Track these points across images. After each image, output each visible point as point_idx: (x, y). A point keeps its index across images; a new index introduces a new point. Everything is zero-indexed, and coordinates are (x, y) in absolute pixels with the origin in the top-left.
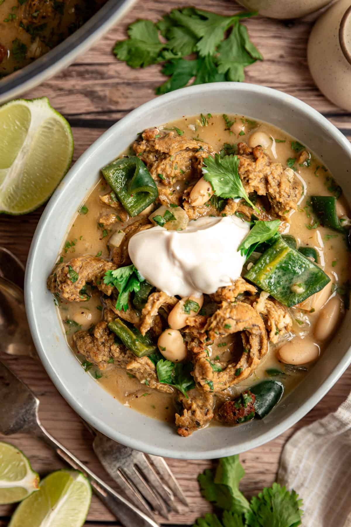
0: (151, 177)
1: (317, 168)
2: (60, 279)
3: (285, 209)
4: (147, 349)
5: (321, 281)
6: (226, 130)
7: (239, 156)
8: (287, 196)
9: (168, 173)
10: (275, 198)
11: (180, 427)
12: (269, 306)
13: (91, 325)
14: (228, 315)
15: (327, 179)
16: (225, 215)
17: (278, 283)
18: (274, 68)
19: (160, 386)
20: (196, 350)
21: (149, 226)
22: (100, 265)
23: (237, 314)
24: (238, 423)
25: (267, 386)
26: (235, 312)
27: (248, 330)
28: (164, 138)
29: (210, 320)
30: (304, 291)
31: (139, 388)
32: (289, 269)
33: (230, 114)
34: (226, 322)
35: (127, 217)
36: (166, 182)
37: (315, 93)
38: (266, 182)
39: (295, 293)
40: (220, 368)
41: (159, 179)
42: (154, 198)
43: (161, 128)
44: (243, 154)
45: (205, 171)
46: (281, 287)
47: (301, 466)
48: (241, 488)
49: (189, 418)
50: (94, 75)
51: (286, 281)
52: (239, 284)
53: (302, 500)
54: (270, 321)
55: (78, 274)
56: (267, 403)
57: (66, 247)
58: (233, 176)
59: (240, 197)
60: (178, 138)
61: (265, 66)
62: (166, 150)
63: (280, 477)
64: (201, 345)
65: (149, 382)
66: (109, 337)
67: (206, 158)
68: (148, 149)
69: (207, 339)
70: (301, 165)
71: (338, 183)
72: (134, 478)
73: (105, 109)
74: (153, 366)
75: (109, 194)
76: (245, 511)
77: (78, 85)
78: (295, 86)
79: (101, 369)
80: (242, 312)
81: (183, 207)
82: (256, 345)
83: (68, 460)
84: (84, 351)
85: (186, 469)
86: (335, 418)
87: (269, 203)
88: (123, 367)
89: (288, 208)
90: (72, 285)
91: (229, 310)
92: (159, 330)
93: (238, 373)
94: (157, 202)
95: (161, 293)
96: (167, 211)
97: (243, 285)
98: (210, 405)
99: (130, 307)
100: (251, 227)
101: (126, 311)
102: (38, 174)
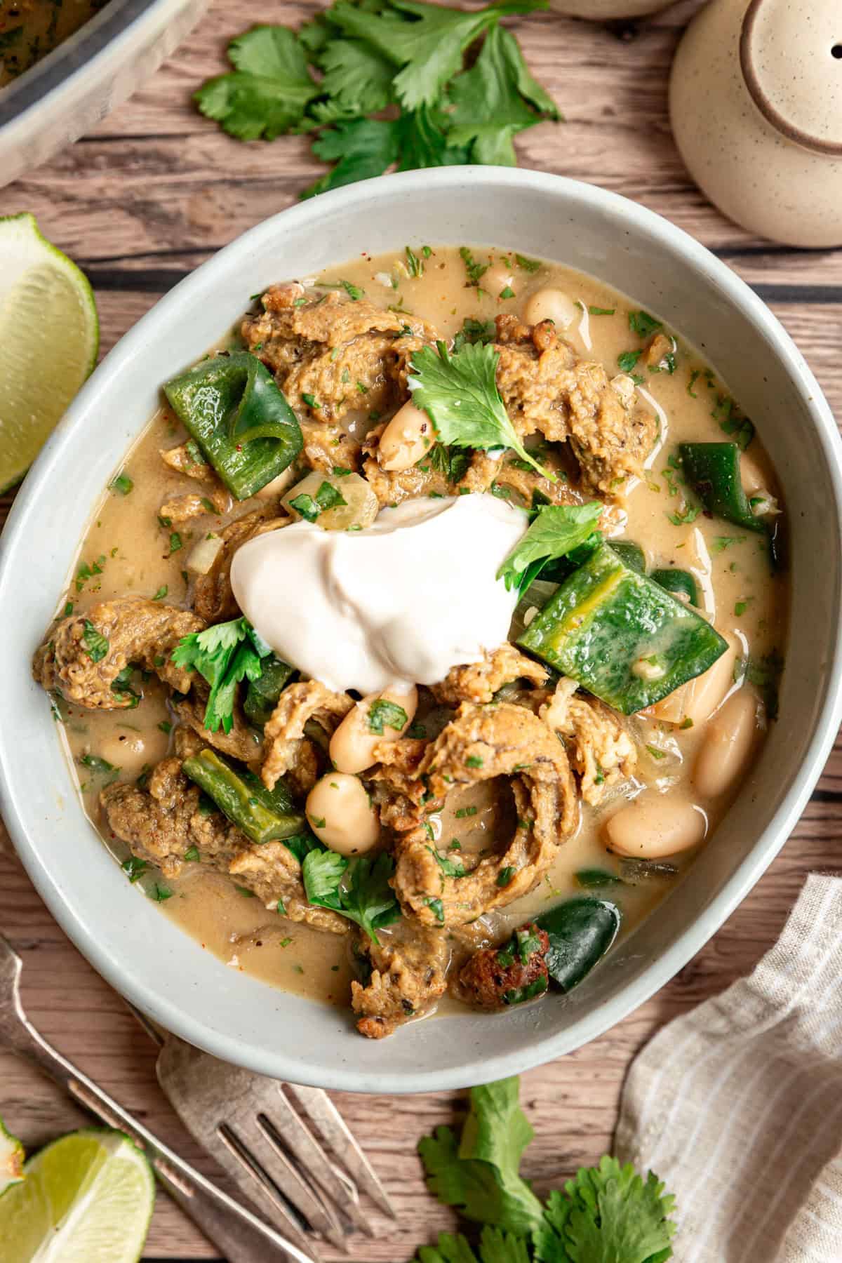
0: (283, 402)
1: (694, 376)
2: (63, 653)
3: (613, 473)
4: (279, 823)
5: (704, 648)
6: (467, 285)
7: (498, 347)
8: (616, 442)
9: (328, 391)
10: (589, 448)
11: (363, 1015)
12: (578, 713)
13: (143, 768)
14: (474, 735)
15: (720, 401)
16: (466, 491)
17: (601, 655)
18: (591, 139)
19: (313, 915)
20: (400, 825)
21: (282, 521)
22: (163, 619)
23: (497, 733)
24: (507, 1003)
25: (581, 912)
26: (491, 726)
27: (526, 771)
28: (315, 305)
29: (432, 749)
30: (663, 673)
31: (262, 921)
32: (626, 620)
33: (479, 247)
34: (470, 751)
35: (227, 502)
36: (323, 414)
37: (691, 198)
38: (567, 409)
39: (641, 680)
40: (462, 869)
41: (305, 406)
42: (293, 452)
43: (311, 282)
44: (510, 340)
45: (414, 384)
46: (609, 667)
47: (672, 1115)
48: (526, 1171)
49: (384, 990)
50: (151, 163)
51: (620, 651)
52: (502, 659)
53: (673, 1196)
54: (582, 749)
55: (106, 640)
56: (580, 954)
57: (78, 578)
58: (485, 396)
59: (502, 447)
60: (352, 307)
61: (567, 135)
62: (321, 335)
63: (621, 1142)
64: (413, 812)
65: (288, 905)
66: (186, 795)
67: (418, 352)
68: (276, 333)
69: (427, 796)
70: (653, 368)
71: (746, 410)
72: (260, 1148)
73: (180, 246)
74: (295, 865)
75: (183, 445)
76: (534, 1226)
77: (113, 187)
78: (642, 182)
79: (169, 876)
80: (511, 726)
81: (363, 474)
82: (547, 811)
83: (96, 1109)
84: (125, 831)
85: (388, 1127)
86: (750, 991)
87: (577, 460)
88: (222, 869)
89: (620, 473)
90: (92, 667)
91: (477, 722)
92: (309, 777)
93: (505, 879)
94: (301, 465)
95: (312, 682)
96: (325, 483)
97: (514, 662)
98: (437, 960)
99: (236, 720)
100: (531, 520)
101: (228, 732)
102: (12, 404)
